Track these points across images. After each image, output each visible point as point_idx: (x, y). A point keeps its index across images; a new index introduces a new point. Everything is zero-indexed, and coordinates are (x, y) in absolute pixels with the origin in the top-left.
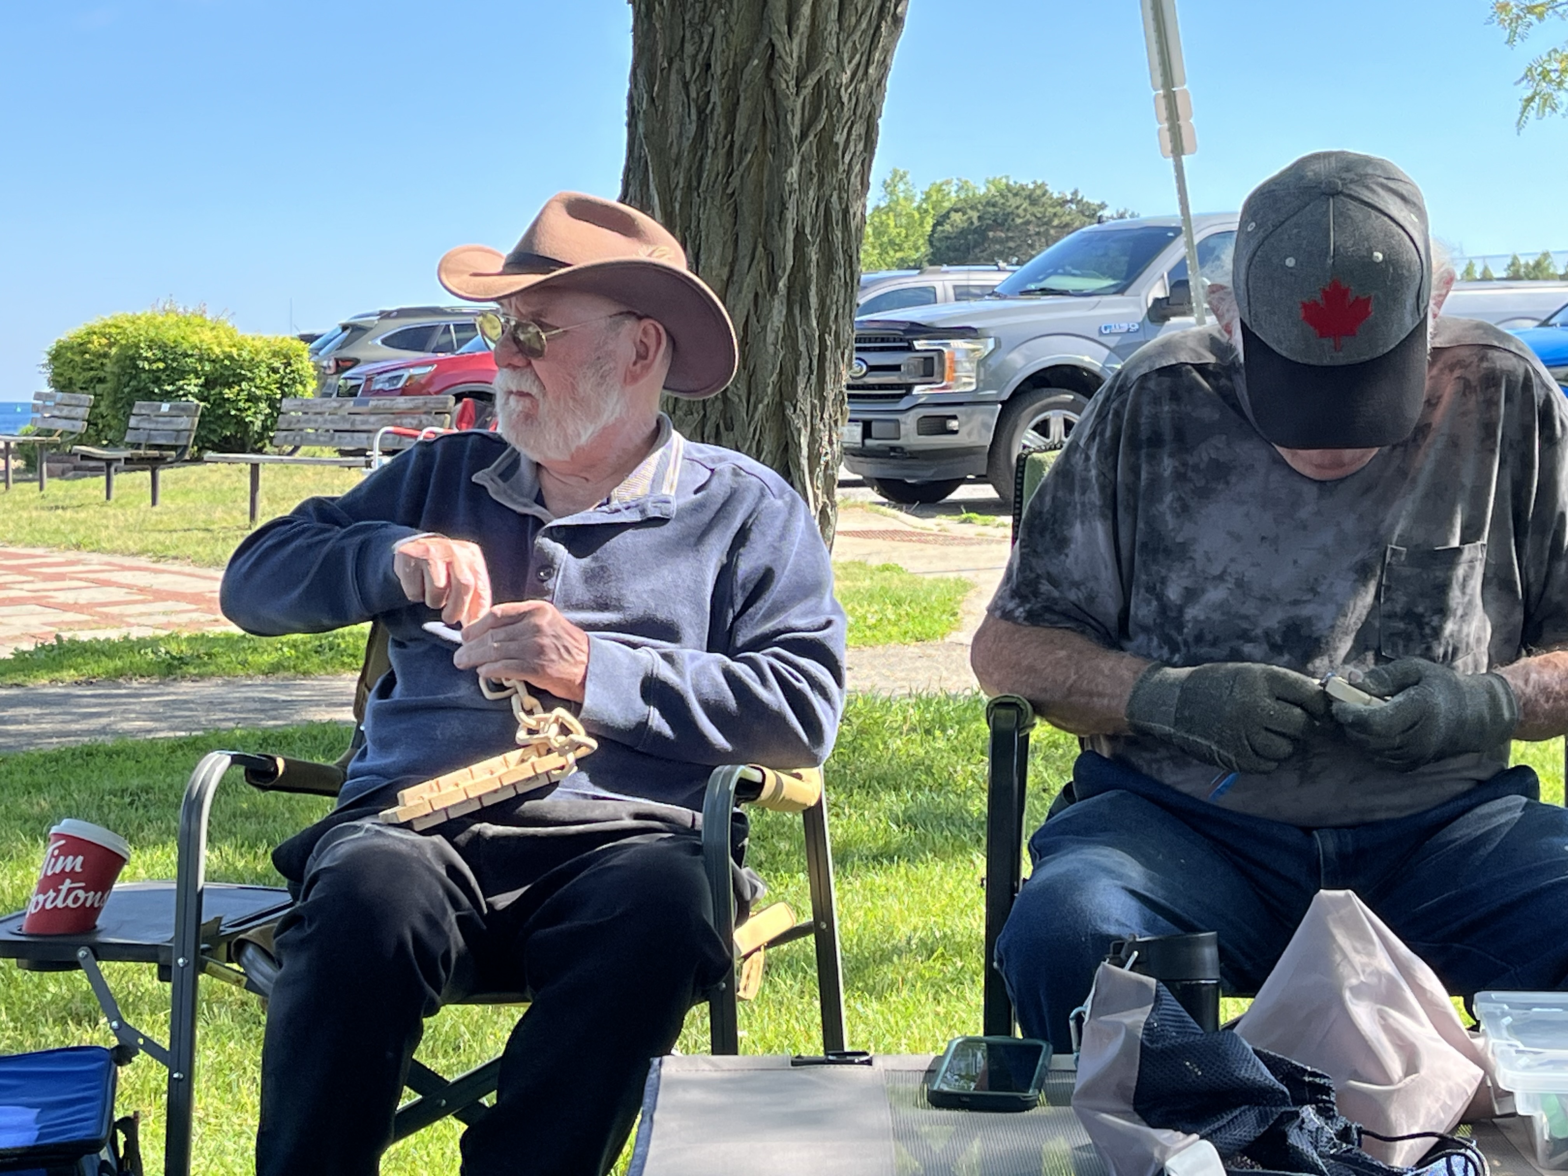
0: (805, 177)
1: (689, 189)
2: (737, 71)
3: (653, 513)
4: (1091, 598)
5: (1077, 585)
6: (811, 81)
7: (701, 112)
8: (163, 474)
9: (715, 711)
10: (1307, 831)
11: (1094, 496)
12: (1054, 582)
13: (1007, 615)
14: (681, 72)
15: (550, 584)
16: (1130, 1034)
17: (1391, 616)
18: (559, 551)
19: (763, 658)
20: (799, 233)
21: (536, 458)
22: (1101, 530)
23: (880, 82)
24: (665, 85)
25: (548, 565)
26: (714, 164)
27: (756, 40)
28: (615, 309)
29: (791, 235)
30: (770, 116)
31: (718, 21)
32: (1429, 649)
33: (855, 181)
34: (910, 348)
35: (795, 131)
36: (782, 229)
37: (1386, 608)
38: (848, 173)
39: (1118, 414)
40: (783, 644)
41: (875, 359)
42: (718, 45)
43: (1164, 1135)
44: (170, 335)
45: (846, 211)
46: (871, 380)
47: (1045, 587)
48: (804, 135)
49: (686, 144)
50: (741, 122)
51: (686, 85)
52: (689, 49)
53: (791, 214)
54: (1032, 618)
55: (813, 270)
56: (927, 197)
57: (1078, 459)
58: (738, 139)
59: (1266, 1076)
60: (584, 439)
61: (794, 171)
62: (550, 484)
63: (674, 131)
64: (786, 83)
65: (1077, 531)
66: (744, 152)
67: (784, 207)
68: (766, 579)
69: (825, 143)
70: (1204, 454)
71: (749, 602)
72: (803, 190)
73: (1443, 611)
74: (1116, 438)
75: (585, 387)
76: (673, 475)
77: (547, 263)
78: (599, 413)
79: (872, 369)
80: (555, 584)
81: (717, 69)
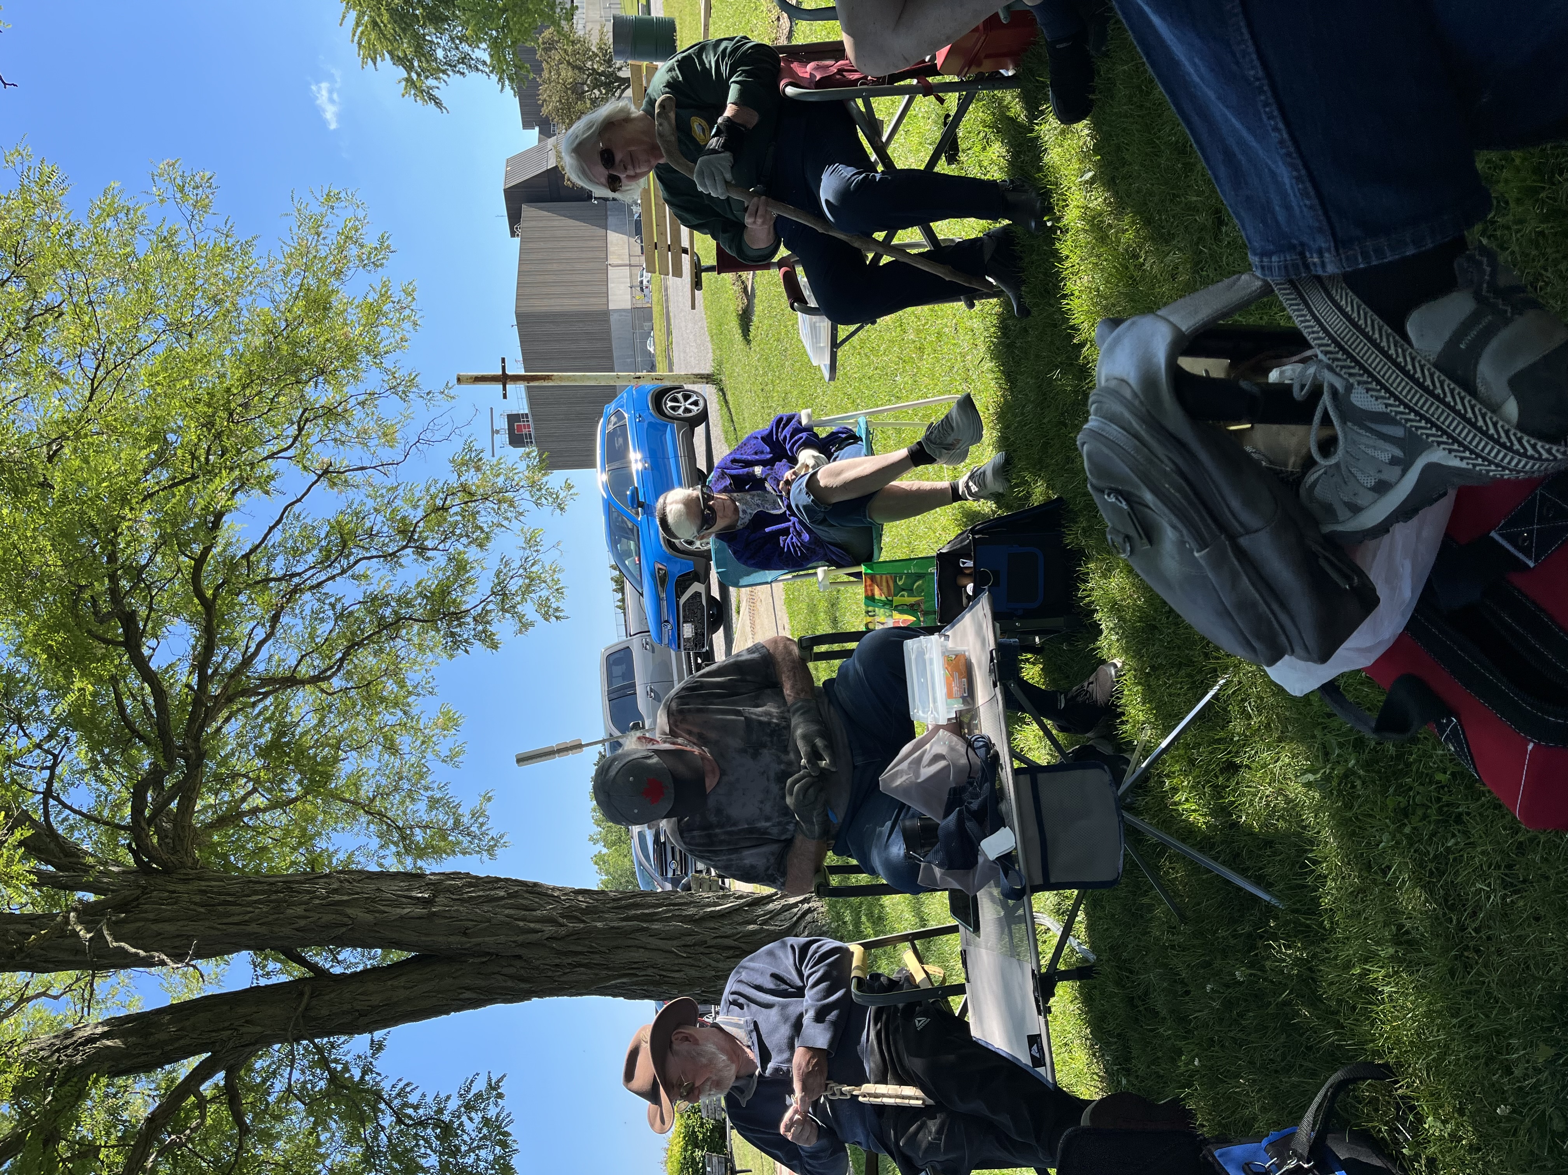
0: (600, 919)
1: (608, 969)
2: (559, 953)
3: (752, 1027)
4: (773, 854)
5: (768, 860)
6: (561, 920)
7: (575, 967)
8: (738, 1168)
9: (829, 992)
10: (855, 767)
11: (733, 856)
12: (768, 869)
13: (783, 884)
14: (559, 976)
15: (785, 1069)
16: (943, 874)
17: (772, 742)
18: (771, 1066)
19: (806, 973)
20: (623, 920)
21: (734, 1078)
22: (746, 853)
23: (558, 889)
24: (565, 983)
25: (777, 1070)
26: (597, 959)
27: (544, 946)
28: (670, 1054)
29: (624, 923)
30: (576, 937)
31: (538, 962)
32: (784, 728)
33: (601, 897)
34: (664, 843)
35: (582, 926)
36: (623, 927)
37: (769, 744)
38: (597, 900)
39: (700, 851)
40: (801, 965)
41: (669, 858)
42: (548, 961)
43: (981, 860)
44: (677, 1166)
45: (614, 900)
46: (678, 859)
47: (770, 872)
48: (583, 922)
49: (589, 971)
50: (579, 949)
51: (565, 974)
52: (550, 974)
53: (615, 924)
54: (784, 874)
55: (639, 912)
56: (599, 825)
57: (719, 864)
58: (586, 949)
59: (953, 817)
60: (724, 1058)
61: (599, 925)
62: (743, 1072)
63: (584, 977)
64: (563, 931)
65: (747, 862)
66: (591, 947)
67: (613, 928)
68: (775, 976)
69: (587, 911)
70: (713, 819)
71: (785, 982)
72: (605, 919)
73: (769, 723)
74: (709, 851)
75: (704, 1061)
76: (735, 1019)
77: (655, 1085)
78: (714, 1053)
79: (673, 858)
80: (784, 1067)
81: (557, 961)
